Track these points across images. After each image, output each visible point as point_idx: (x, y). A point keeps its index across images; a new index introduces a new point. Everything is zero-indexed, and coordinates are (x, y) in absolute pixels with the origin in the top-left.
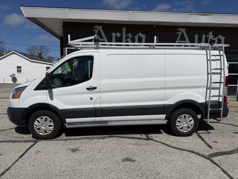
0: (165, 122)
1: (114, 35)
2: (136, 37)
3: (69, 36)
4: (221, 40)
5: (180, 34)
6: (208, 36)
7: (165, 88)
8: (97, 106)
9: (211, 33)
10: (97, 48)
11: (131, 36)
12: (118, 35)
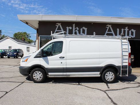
0: (99, 76)
1: (68, 28)
2: (81, 30)
3: (52, 32)
4: (133, 32)
5: (108, 28)
6: (125, 29)
7: (99, 58)
8: (65, 66)
9: (127, 28)
10: (65, 37)
11: (78, 29)
12: (71, 28)
